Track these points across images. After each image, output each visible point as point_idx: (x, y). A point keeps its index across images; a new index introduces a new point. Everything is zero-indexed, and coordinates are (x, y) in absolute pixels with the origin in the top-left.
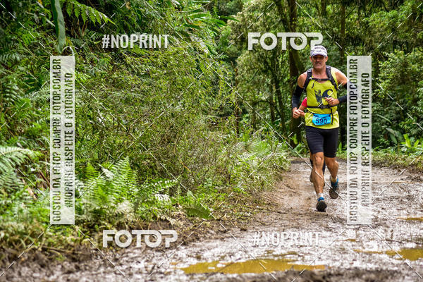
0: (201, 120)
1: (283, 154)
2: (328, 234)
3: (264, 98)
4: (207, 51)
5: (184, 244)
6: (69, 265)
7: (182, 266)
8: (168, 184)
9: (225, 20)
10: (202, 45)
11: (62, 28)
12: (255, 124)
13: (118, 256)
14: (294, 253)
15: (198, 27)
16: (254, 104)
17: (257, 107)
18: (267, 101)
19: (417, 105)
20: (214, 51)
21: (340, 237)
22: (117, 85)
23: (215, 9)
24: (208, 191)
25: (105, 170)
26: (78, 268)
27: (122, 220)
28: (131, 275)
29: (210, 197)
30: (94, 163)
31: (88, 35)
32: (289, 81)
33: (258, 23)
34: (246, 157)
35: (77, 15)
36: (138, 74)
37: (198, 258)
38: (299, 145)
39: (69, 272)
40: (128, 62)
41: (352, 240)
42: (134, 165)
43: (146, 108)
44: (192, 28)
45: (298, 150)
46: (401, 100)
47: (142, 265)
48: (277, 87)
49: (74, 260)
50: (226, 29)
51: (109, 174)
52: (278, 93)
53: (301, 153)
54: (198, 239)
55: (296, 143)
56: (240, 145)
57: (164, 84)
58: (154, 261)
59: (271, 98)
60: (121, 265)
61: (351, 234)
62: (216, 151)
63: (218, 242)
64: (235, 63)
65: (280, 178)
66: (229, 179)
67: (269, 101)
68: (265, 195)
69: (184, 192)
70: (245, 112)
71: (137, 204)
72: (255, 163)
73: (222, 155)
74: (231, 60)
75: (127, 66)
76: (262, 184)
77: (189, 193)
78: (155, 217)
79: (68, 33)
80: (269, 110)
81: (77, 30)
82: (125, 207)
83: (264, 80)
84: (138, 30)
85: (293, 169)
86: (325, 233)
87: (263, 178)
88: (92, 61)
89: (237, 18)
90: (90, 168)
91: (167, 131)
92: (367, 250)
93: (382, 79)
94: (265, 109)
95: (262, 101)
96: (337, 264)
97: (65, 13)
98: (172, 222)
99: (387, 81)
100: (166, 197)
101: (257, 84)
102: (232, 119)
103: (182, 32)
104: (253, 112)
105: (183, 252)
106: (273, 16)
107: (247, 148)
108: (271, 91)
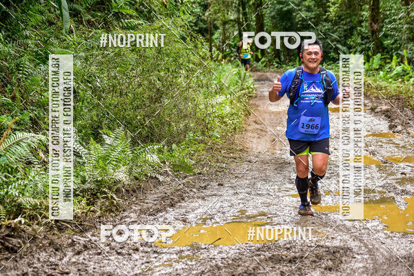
3: (232, 18)
16: (225, 23)
17: (227, 26)
18: (235, 20)
19: (362, 26)
32: (253, 4)
38: (263, 59)
45: (262, 63)
46: (349, 20)
48: (244, 9)
52: (245, 14)
53: (265, 66)
55: (260, 57)
59: (239, 18)
67: (237, 21)
80: (237, 28)
93: (332, 4)
94: (233, 26)
95: (231, 20)
99: (336, 5)
108: (238, 11)
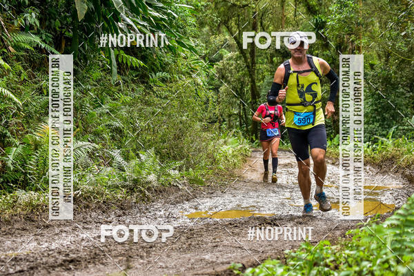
0: (198, 126)
1: (247, 147)
2: (274, 195)
3: (235, 113)
4: (202, 84)
5: (188, 200)
6: (119, 212)
7: (186, 213)
8: (178, 164)
9: (213, 65)
10: (199, 81)
11: (115, 70)
12: (230, 127)
13: (148, 207)
14: (254, 207)
15: (196, 69)
16: (230, 116)
17: (231, 118)
18: (237, 114)
20: (206, 83)
21: (281, 197)
22: (147, 103)
23: (206, 59)
24: (202, 168)
25: (141, 155)
26: (124, 213)
27: (150, 185)
28: (156, 218)
29: (204, 172)
30: (134, 151)
31: (131, 74)
32: (250, 102)
33: (232, 68)
34: (225, 148)
35: (125, 62)
36: (160, 97)
37: (196, 209)
38: (257, 141)
39: (119, 216)
40: (155, 90)
41: (288, 199)
42: (158, 152)
43: (164, 118)
44: (193, 70)
45: (256, 144)
47: (162, 213)
49: (122, 209)
50: (213, 71)
51: (143, 157)
52: (244, 109)
53: (258, 146)
54: (196, 197)
55: (254, 140)
56: (222, 141)
57: (176, 103)
58: (170, 210)
59: (240, 112)
60: (150, 212)
61: (288, 195)
62: (207, 144)
63: (208, 199)
64: (218, 91)
65: (245, 161)
66: (215, 161)
67: (239, 114)
68: (236, 171)
69: (187, 169)
70: (224, 121)
71: (159, 176)
72: (231, 152)
73: (210, 147)
74: (216, 89)
75: (154, 92)
76: (235, 165)
77: (191, 169)
78: (170, 184)
79: (119, 73)
80: (238, 120)
81: (124, 71)
82: (152, 177)
83: (235, 102)
84: (160, 71)
85: (253, 156)
86: (272, 194)
87: (236, 161)
88: (133, 90)
89: (220, 64)
90: (132, 154)
91: (178, 132)
92: (297, 204)
94: (236, 119)
96: (280, 213)
97: (117, 60)
98: (180, 187)
100: (177, 172)
101: (231, 104)
102: (217, 125)
103: (187, 72)
104: (229, 121)
105: (187, 205)
106: (242, 63)
107: (225, 143)
108: (240, 108)
